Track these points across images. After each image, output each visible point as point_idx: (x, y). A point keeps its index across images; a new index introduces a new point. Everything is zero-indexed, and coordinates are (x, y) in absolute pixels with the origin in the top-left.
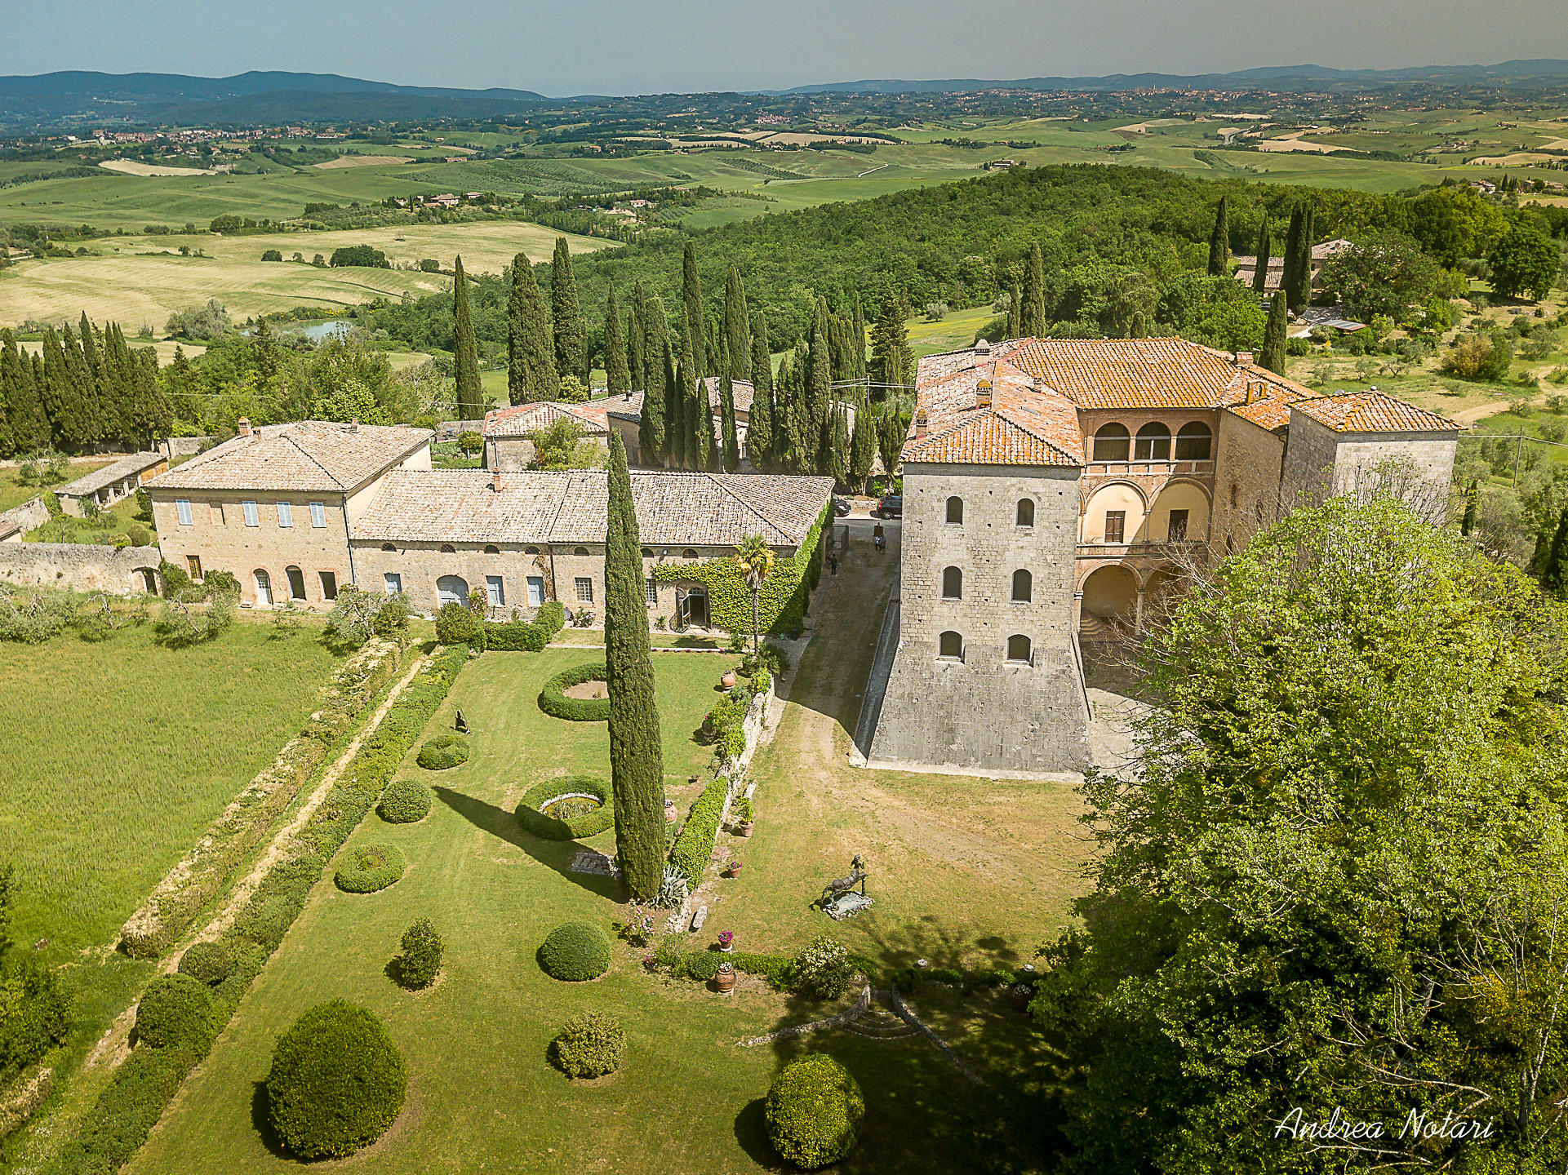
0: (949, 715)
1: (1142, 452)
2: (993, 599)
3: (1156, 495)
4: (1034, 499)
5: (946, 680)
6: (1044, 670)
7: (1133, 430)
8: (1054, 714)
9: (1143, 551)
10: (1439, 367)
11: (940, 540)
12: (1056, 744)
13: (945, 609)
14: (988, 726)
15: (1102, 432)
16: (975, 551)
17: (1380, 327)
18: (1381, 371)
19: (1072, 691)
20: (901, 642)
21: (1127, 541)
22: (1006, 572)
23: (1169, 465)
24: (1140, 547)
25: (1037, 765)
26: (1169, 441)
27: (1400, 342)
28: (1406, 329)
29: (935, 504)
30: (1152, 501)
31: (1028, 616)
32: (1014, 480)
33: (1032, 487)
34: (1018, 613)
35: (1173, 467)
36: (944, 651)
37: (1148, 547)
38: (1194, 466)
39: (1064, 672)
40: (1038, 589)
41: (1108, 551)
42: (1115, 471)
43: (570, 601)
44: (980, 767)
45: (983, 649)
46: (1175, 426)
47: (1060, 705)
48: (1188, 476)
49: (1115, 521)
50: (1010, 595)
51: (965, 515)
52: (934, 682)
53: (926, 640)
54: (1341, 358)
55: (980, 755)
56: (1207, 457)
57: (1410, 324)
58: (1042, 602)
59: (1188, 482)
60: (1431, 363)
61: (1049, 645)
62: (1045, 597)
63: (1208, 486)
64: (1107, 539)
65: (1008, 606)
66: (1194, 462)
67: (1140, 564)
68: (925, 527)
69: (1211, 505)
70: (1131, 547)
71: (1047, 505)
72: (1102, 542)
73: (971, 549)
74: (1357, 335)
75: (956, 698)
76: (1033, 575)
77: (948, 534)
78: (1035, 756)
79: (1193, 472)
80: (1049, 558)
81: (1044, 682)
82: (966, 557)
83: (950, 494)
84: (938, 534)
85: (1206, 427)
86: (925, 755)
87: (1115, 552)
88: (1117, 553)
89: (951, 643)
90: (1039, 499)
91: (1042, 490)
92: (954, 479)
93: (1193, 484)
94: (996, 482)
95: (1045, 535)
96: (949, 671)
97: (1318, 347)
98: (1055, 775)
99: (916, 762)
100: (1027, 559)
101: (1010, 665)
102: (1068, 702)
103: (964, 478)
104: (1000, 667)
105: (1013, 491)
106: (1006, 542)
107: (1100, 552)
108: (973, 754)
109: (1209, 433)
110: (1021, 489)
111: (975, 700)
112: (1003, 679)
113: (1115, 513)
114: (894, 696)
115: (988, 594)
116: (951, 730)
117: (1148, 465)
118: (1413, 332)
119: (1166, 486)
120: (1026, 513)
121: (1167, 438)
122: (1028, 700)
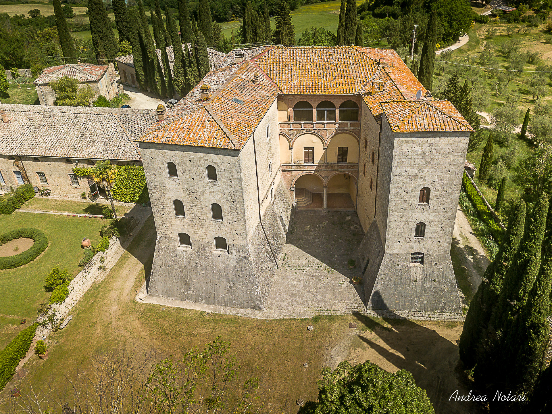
0: (186, 276)
1: (320, 116)
2: (202, 218)
3: (329, 140)
4: (215, 166)
5: (183, 258)
6: (234, 256)
7: (314, 105)
8: (241, 279)
9: (324, 167)
10: (545, 29)
11: (168, 185)
12: (242, 294)
13: (178, 221)
14: (207, 283)
15: (296, 106)
16: (188, 192)
17: (522, 9)
18: (518, 31)
19: (250, 268)
20: (158, 237)
21: (316, 162)
22: (207, 204)
23: (335, 124)
24: (323, 166)
25: (233, 304)
26: (335, 111)
27: (530, 17)
28: (534, 10)
29: (161, 165)
30: (327, 142)
31: (223, 227)
32: (202, 155)
33: (214, 159)
34: (217, 226)
35: (338, 125)
36: (182, 243)
37: (327, 166)
38: (349, 125)
39: (245, 257)
40: (226, 214)
41: (306, 167)
42: (305, 126)
43: (37, 183)
44: (204, 303)
45: (202, 243)
46: (337, 103)
47: (244, 275)
48: (346, 130)
49: (309, 152)
50: (211, 216)
51: (179, 172)
52: (177, 259)
53: (171, 236)
54: (502, 25)
55: (204, 297)
56: (357, 120)
57: (536, 8)
58: (229, 221)
59: (347, 133)
60: (542, 27)
61: (236, 243)
62: (230, 218)
63: (357, 135)
64: (305, 161)
65: (211, 222)
66: (349, 123)
67: (323, 174)
68: (158, 178)
69: (359, 144)
70: (318, 166)
71: (223, 169)
72: (302, 163)
73: (185, 191)
74: (511, 14)
75: (189, 267)
76: (222, 207)
77: (170, 182)
78: (232, 300)
79: (349, 128)
80: (229, 198)
81: (234, 262)
82: (183, 195)
83: (168, 161)
84: (166, 182)
85: (355, 103)
86: (176, 295)
87: (310, 168)
88: (311, 168)
89: (184, 239)
90: (218, 166)
91: (219, 161)
92: (168, 152)
93: (349, 134)
94: (192, 155)
95: (225, 186)
96: (184, 253)
97: (493, 19)
98: (242, 310)
99: (171, 299)
100: (217, 198)
101: (216, 252)
102: (248, 273)
103: (173, 152)
104: (211, 253)
105: (202, 161)
106: (204, 188)
107: (302, 168)
108: (200, 296)
109: (358, 107)
110: (206, 160)
111: (199, 269)
112: (213, 259)
113: (309, 148)
114: (158, 264)
115: (199, 215)
116: (188, 284)
117: (324, 124)
118: (537, 11)
119: (334, 135)
120: (212, 173)
121: (334, 109)
122: (227, 271)
